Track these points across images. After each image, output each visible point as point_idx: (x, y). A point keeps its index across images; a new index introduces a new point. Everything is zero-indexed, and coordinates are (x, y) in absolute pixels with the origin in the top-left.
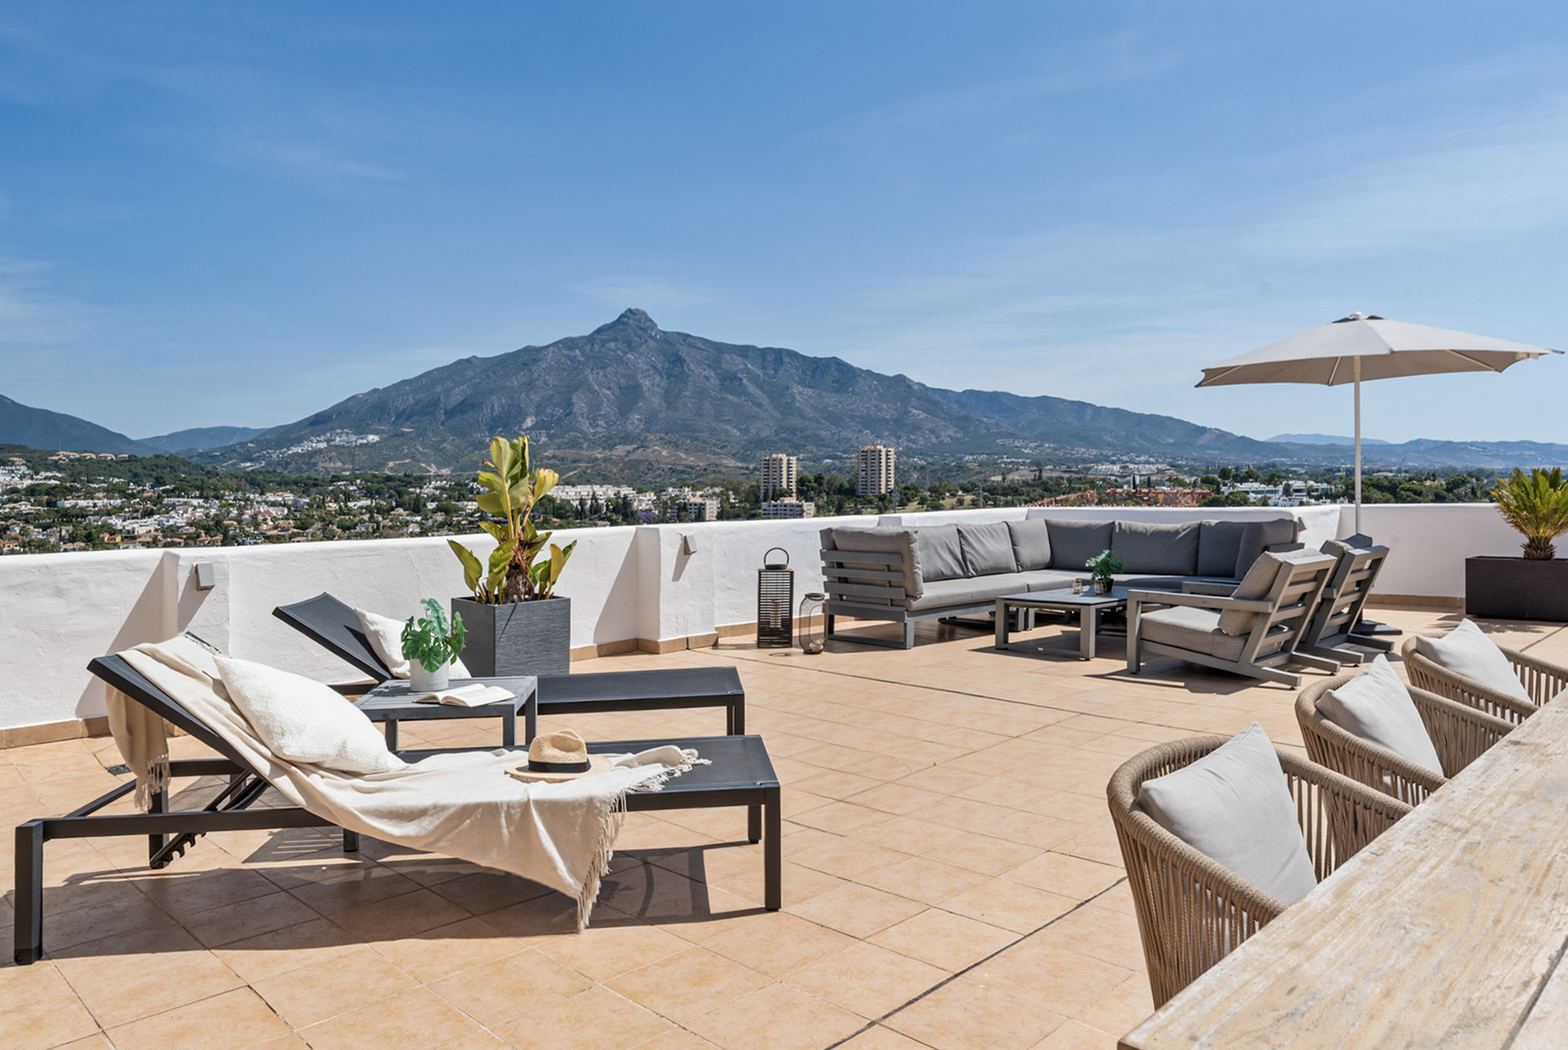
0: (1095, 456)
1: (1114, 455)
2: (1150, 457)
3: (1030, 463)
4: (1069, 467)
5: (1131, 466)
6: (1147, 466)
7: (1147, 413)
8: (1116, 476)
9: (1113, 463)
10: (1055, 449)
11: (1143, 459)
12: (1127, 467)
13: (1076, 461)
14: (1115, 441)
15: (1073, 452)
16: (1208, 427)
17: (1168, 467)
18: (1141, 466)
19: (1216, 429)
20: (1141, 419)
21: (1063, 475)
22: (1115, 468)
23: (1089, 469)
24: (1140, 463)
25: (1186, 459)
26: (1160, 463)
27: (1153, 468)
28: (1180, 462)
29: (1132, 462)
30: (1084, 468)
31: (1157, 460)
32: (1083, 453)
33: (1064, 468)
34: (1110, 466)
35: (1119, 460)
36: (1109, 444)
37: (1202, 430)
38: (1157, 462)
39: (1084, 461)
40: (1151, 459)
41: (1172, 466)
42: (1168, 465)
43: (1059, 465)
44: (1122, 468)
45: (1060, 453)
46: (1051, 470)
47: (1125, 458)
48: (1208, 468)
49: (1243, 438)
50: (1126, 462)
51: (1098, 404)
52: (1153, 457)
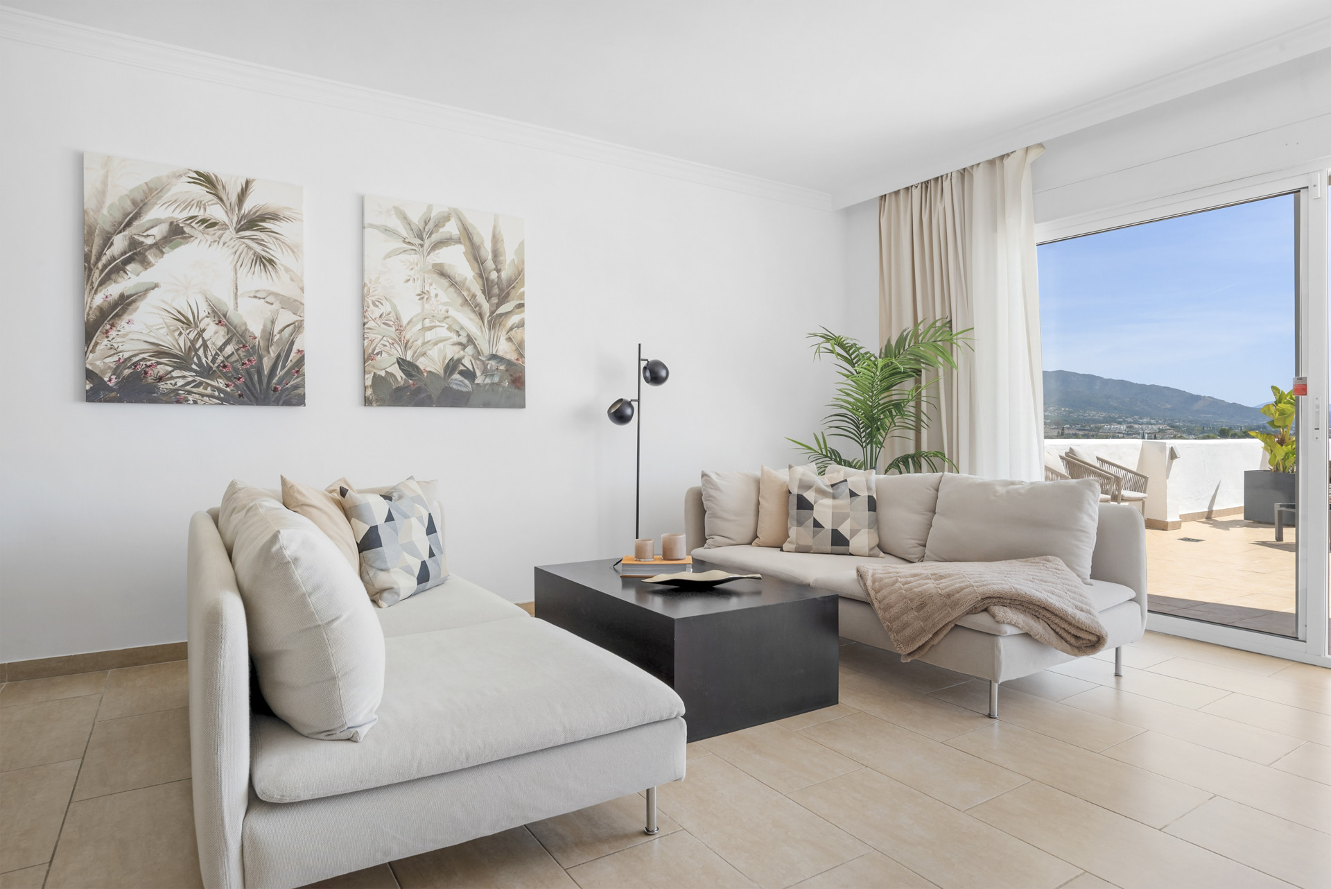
0: (1104, 418)
1: (1120, 417)
2: (1151, 419)
3: (1050, 423)
4: (1083, 426)
5: (1136, 426)
6: (1150, 426)
7: (1148, 384)
8: (1123, 434)
9: (1120, 423)
10: (1070, 412)
11: (1145, 420)
12: (1133, 427)
13: (1088, 421)
14: (1121, 406)
15: (1085, 415)
16: (1203, 395)
17: (1168, 427)
18: (1144, 427)
19: (1209, 397)
20: (1143, 388)
21: (1078, 432)
22: (1122, 427)
23: (1099, 428)
24: (1142, 424)
25: (1183, 421)
26: (1160, 424)
27: (1155, 427)
28: (1178, 424)
29: (1136, 422)
30: (1096, 427)
31: (1157, 422)
32: (1094, 416)
33: (1078, 427)
34: (1118, 426)
35: (1124, 421)
36: (1115, 408)
37: (1197, 398)
38: (1157, 423)
39: (1095, 421)
40: (1152, 421)
41: (1172, 427)
42: (1168, 425)
43: (1074, 424)
44: (1127, 427)
45: (1075, 416)
46: (1068, 428)
47: (1129, 420)
48: (1204, 428)
49: (1234, 405)
50: (1130, 423)
51: (1106, 377)
52: (1154, 419)
